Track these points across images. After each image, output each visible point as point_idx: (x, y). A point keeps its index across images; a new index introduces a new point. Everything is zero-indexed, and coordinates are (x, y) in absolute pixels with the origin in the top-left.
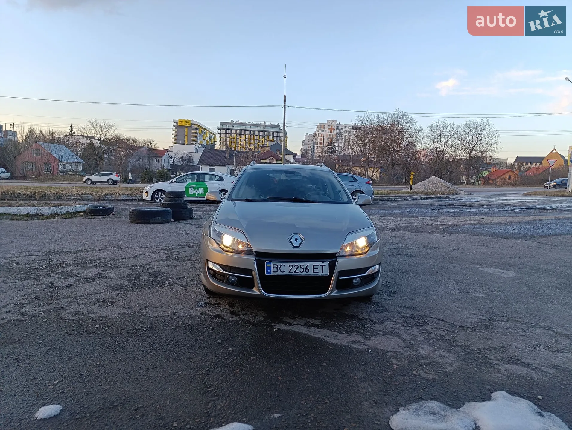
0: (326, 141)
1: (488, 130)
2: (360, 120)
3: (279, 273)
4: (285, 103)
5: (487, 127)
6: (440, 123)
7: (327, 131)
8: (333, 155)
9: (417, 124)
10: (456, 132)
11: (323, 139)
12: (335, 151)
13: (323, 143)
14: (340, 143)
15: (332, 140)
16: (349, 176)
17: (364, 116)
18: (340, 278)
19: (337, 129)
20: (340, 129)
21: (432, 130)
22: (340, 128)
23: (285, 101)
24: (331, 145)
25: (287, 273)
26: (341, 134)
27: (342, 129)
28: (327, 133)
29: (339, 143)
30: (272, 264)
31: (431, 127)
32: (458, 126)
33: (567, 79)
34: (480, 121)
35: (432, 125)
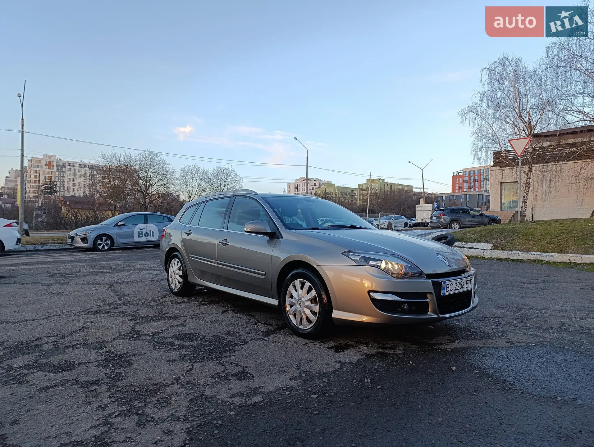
0: (42, 179)
1: (233, 176)
2: (104, 157)
3: (450, 293)
4: (21, 127)
5: (232, 173)
6: (191, 167)
7: (44, 167)
8: (53, 197)
9: (169, 166)
10: (206, 177)
11: (38, 176)
12: (56, 192)
13: (39, 181)
14: (62, 182)
15: (51, 178)
16: (163, 216)
17: (108, 152)
19: (58, 166)
20: (61, 166)
21: (184, 173)
22: (61, 164)
24: (51, 184)
25: (454, 292)
26: (62, 172)
27: (64, 166)
28: (46, 169)
29: (60, 182)
30: (446, 283)
31: (183, 170)
32: (208, 171)
33: (296, 138)
34: (226, 167)
35: (184, 168)
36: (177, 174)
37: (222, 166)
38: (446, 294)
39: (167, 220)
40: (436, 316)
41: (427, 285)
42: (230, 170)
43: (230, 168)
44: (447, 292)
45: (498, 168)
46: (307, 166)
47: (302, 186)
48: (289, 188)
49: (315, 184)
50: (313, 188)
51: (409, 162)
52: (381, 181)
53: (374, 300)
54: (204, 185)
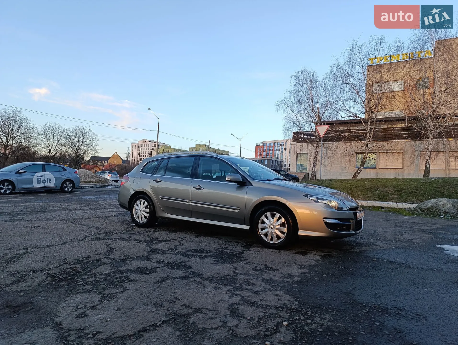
1: (90, 135)
5: (90, 133)
6: (53, 125)
9: (31, 122)
10: (64, 134)
16: (59, 166)
21: (45, 130)
32: (67, 130)
33: (149, 109)
34: (84, 127)
35: (46, 125)
36: (39, 129)
37: (81, 126)
39: (62, 170)
41: (351, 214)
43: (88, 128)
44: (358, 218)
45: (295, 143)
46: (158, 131)
47: (144, 146)
48: (133, 147)
49: (155, 145)
50: (153, 149)
51: (231, 134)
52: (206, 146)
53: (326, 223)
54: (63, 141)
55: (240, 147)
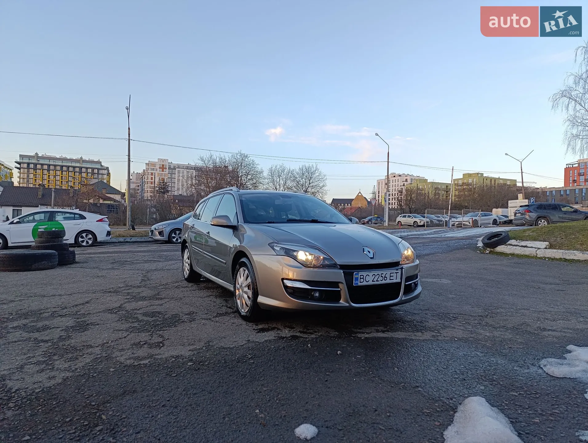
0: (157, 180)
1: (317, 174)
2: (202, 160)
3: (365, 283)
4: (129, 136)
5: (316, 172)
6: (278, 167)
7: (158, 169)
8: (166, 196)
9: (258, 166)
10: (291, 176)
11: (153, 178)
12: (168, 191)
13: (155, 182)
14: (173, 182)
15: (164, 180)
17: (206, 155)
18: (407, 283)
19: (170, 168)
20: (173, 168)
21: (272, 173)
22: (172, 167)
23: (129, 134)
24: (164, 185)
25: (371, 283)
26: (173, 174)
27: (175, 169)
28: (159, 171)
29: (172, 183)
30: (360, 274)
31: (271, 170)
32: (293, 170)
33: (377, 135)
34: (311, 166)
35: (272, 168)
36: (265, 174)
37: (307, 165)
38: (360, 284)
40: (348, 305)
41: (338, 275)
42: (315, 169)
43: (315, 167)
44: (360, 282)
46: (388, 162)
47: (393, 182)
48: (379, 184)
49: (406, 179)
50: (404, 184)
51: (506, 154)
52: (479, 175)
53: (286, 287)
54: (290, 183)
55: (522, 173)
